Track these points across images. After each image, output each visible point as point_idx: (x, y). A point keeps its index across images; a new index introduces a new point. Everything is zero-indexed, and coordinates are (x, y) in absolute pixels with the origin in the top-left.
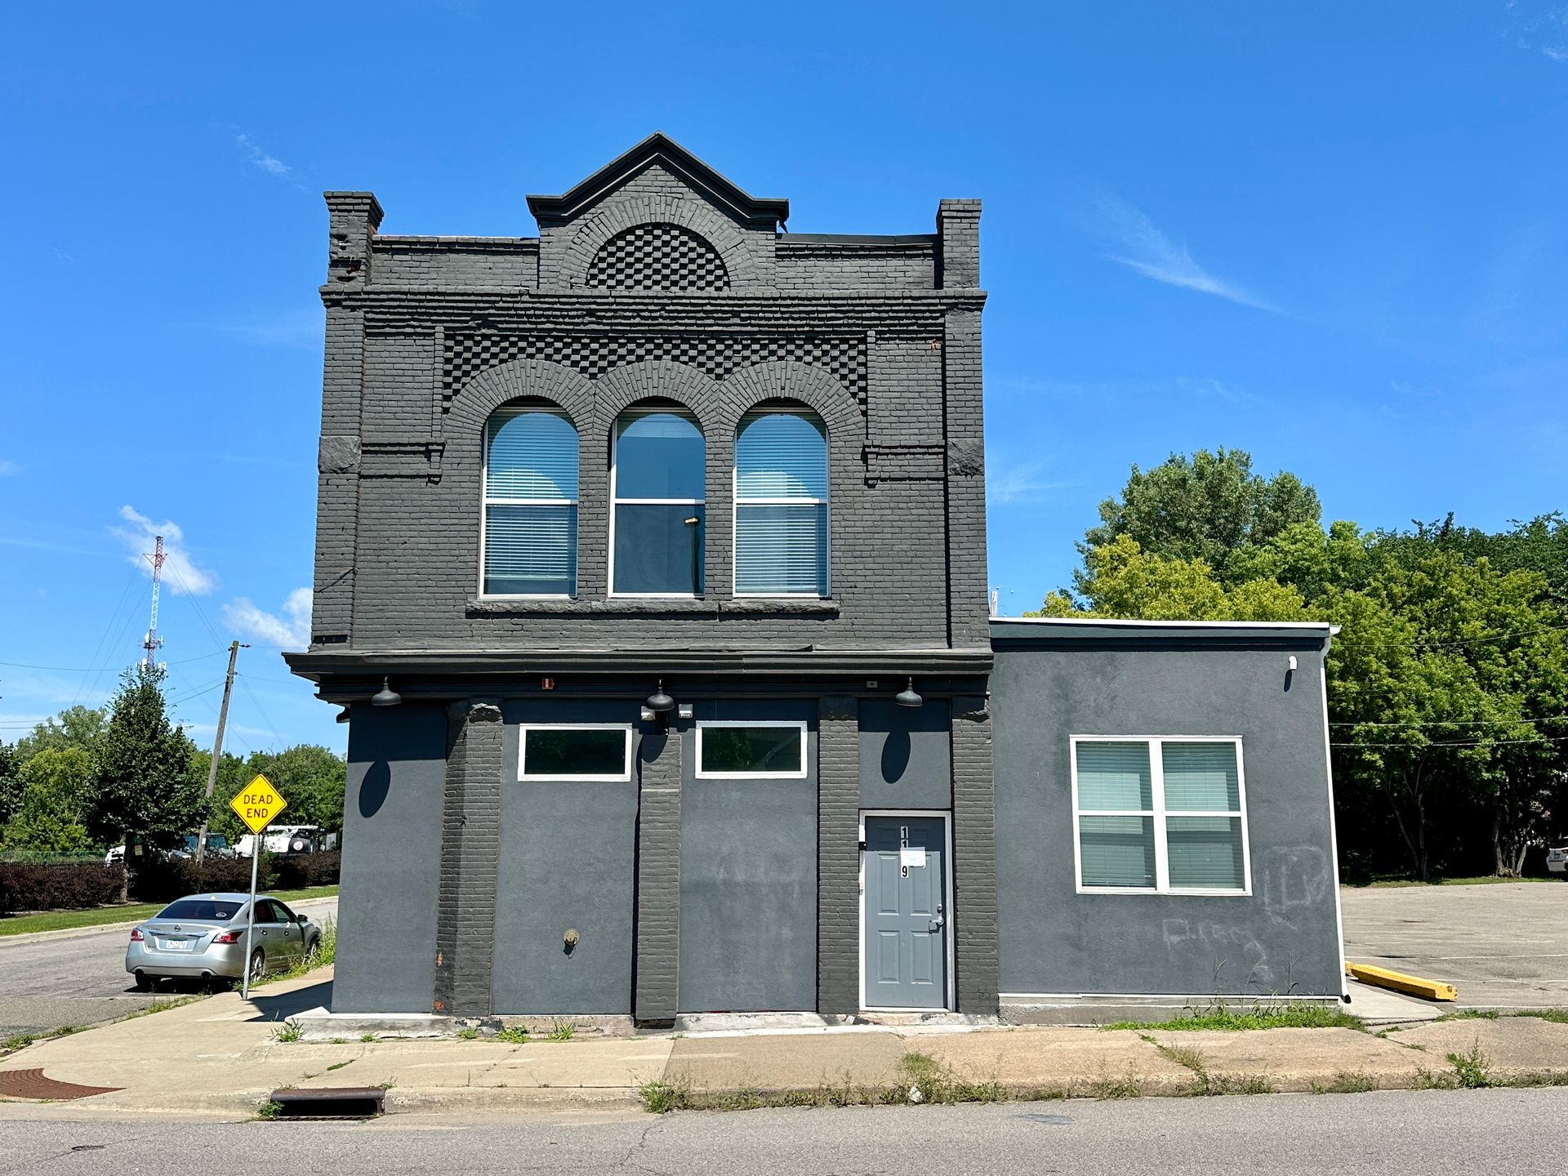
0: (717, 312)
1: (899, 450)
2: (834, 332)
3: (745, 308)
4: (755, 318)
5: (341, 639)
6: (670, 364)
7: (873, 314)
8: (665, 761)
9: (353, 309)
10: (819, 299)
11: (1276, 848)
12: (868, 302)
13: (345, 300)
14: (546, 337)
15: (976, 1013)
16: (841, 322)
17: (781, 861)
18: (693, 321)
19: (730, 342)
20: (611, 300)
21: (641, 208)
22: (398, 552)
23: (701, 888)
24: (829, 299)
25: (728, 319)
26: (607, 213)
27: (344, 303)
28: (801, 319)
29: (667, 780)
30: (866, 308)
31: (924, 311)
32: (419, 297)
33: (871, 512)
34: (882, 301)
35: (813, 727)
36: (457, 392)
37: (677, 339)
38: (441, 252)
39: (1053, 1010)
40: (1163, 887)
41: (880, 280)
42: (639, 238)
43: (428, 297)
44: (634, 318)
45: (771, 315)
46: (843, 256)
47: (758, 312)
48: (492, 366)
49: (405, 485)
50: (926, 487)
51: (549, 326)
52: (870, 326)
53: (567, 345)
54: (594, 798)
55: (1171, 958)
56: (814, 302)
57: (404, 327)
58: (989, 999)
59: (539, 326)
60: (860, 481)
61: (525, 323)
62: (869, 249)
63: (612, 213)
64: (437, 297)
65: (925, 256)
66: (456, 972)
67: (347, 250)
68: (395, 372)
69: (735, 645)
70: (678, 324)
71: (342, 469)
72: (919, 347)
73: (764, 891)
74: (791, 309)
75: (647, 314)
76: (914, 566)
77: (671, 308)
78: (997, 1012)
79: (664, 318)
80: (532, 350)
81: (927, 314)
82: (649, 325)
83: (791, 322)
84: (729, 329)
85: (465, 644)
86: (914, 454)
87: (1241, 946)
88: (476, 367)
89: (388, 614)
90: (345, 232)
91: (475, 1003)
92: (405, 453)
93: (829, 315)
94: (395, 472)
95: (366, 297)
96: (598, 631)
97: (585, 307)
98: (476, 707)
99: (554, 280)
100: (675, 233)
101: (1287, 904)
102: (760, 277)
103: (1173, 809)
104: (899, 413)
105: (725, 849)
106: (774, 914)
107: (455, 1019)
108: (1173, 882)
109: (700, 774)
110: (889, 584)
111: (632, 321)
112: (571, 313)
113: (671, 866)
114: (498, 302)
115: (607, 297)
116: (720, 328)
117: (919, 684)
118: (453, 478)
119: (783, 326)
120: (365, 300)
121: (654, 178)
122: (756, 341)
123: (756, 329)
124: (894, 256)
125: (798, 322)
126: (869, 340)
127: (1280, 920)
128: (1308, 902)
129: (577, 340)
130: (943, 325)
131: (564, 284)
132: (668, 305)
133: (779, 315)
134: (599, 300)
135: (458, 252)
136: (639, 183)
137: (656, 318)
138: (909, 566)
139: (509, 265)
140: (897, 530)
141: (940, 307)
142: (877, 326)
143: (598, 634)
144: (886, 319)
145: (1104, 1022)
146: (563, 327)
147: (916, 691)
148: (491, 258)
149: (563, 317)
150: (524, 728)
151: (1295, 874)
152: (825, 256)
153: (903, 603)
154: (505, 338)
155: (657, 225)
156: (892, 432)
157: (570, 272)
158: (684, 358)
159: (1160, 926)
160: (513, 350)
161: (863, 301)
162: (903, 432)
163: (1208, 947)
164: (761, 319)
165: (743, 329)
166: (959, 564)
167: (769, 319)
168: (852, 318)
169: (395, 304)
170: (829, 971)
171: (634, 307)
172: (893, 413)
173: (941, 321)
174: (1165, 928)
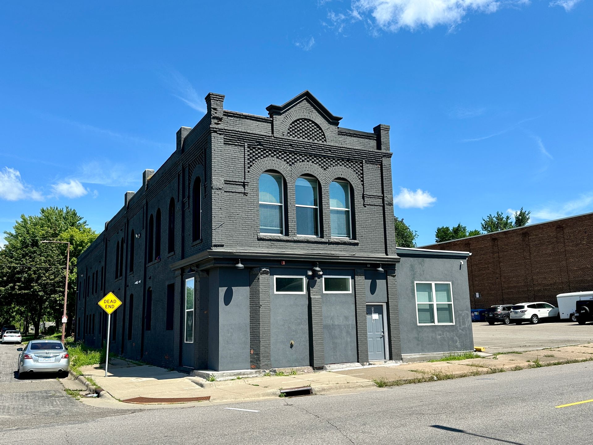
0: (325, 149)
1: (372, 197)
2: (354, 159)
3: (333, 149)
4: (335, 152)
5: (222, 246)
6: (312, 164)
7: (365, 155)
8: (316, 288)
9: (220, 134)
10: (352, 149)
11: (459, 312)
12: (364, 152)
13: (218, 131)
14: (277, 151)
15: (397, 360)
16: (356, 157)
17: (346, 318)
18: (318, 151)
19: (327, 159)
20: (297, 142)
21: (301, 113)
22: (236, 218)
23: (326, 327)
24: (354, 149)
25: (328, 152)
26: (292, 113)
27: (218, 132)
28: (346, 154)
29: (317, 294)
30: (363, 153)
31: (377, 156)
32: (241, 133)
33: (365, 214)
34: (367, 152)
35: (353, 278)
36: (251, 166)
37: (313, 156)
38: (243, 118)
39: (415, 358)
40: (436, 323)
41: (363, 145)
42: (300, 122)
43: (244, 134)
44: (302, 148)
45: (339, 152)
46: (354, 136)
47: (336, 151)
48: (261, 158)
49: (237, 195)
50: (378, 208)
51: (278, 147)
52: (364, 159)
53: (283, 154)
54: (296, 299)
55: (439, 342)
56: (351, 150)
57: (235, 142)
58: (399, 356)
59: (275, 147)
60: (362, 205)
61: (271, 146)
62: (360, 135)
63: (293, 114)
64: (247, 134)
65: (374, 139)
66: (261, 355)
67: (217, 114)
68: (232, 157)
69: (333, 252)
70: (314, 151)
71: (220, 189)
72: (375, 166)
73: (343, 327)
74: (345, 151)
75: (306, 147)
76: (377, 231)
77: (313, 146)
78: (402, 359)
79: (311, 149)
80: (272, 155)
81: (378, 157)
82: (306, 151)
83: (344, 155)
84: (328, 155)
85: (258, 249)
86: (375, 198)
87: (453, 338)
88: (256, 158)
89: (234, 238)
90: (216, 107)
91: (267, 365)
92: (237, 184)
93: (354, 154)
94: (234, 191)
95: (225, 131)
96: (295, 246)
97: (290, 143)
98: (263, 270)
99: (278, 133)
100: (310, 122)
101: (463, 326)
102: (334, 140)
103: (438, 302)
104: (371, 185)
105: (332, 314)
106: (345, 334)
107: (262, 370)
108: (438, 322)
109: (324, 292)
110: (371, 236)
111: (302, 149)
112: (285, 144)
113: (321, 320)
114: (265, 138)
115: (296, 141)
116: (325, 154)
117: (383, 266)
118: (251, 194)
119: (342, 156)
120: (224, 132)
121: (304, 104)
122: (334, 159)
123: (335, 156)
124: (366, 138)
125: (346, 155)
126: (363, 163)
127: (461, 331)
128: (466, 326)
129: (286, 153)
130: (382, 161)
131: (281, 134)
132: (312, 145)
133: (341, 152)
134: (293, 141)
135: (248, 119)
136: (300, 105)
137: (308, 149)
138: (375, 231)
139: (263, 126)
140: (372, 220)
141: (381, 156)
142: (365, 159)
143: (295, 247)
144: (368, 157)
145: (426, 360)
146: (282, 148)
147: (382, 268)
148: (258, 122)
149: (283, 145)
150: (275, 277)
151: (463, 319)
152: (349, 136)
153: (374, 242)
154: (265, 150)
155: (306, 119)
156: (369, 191)
157: (283, 131)
158: (315, 162)
159: (436, 334)
160: (267, 154)
161: (363, 151)
162: (372, 191)
163: (446, 339)
164: (336, 153)
165: (331, 155)
166: (389, 231)
167: (338, 153)
168: (359, 156)
169: (234, 134)
170: (361, 350)
171: (303, 145)
172: (370, 185)
173: (381, 160)
174: (437, 334)
